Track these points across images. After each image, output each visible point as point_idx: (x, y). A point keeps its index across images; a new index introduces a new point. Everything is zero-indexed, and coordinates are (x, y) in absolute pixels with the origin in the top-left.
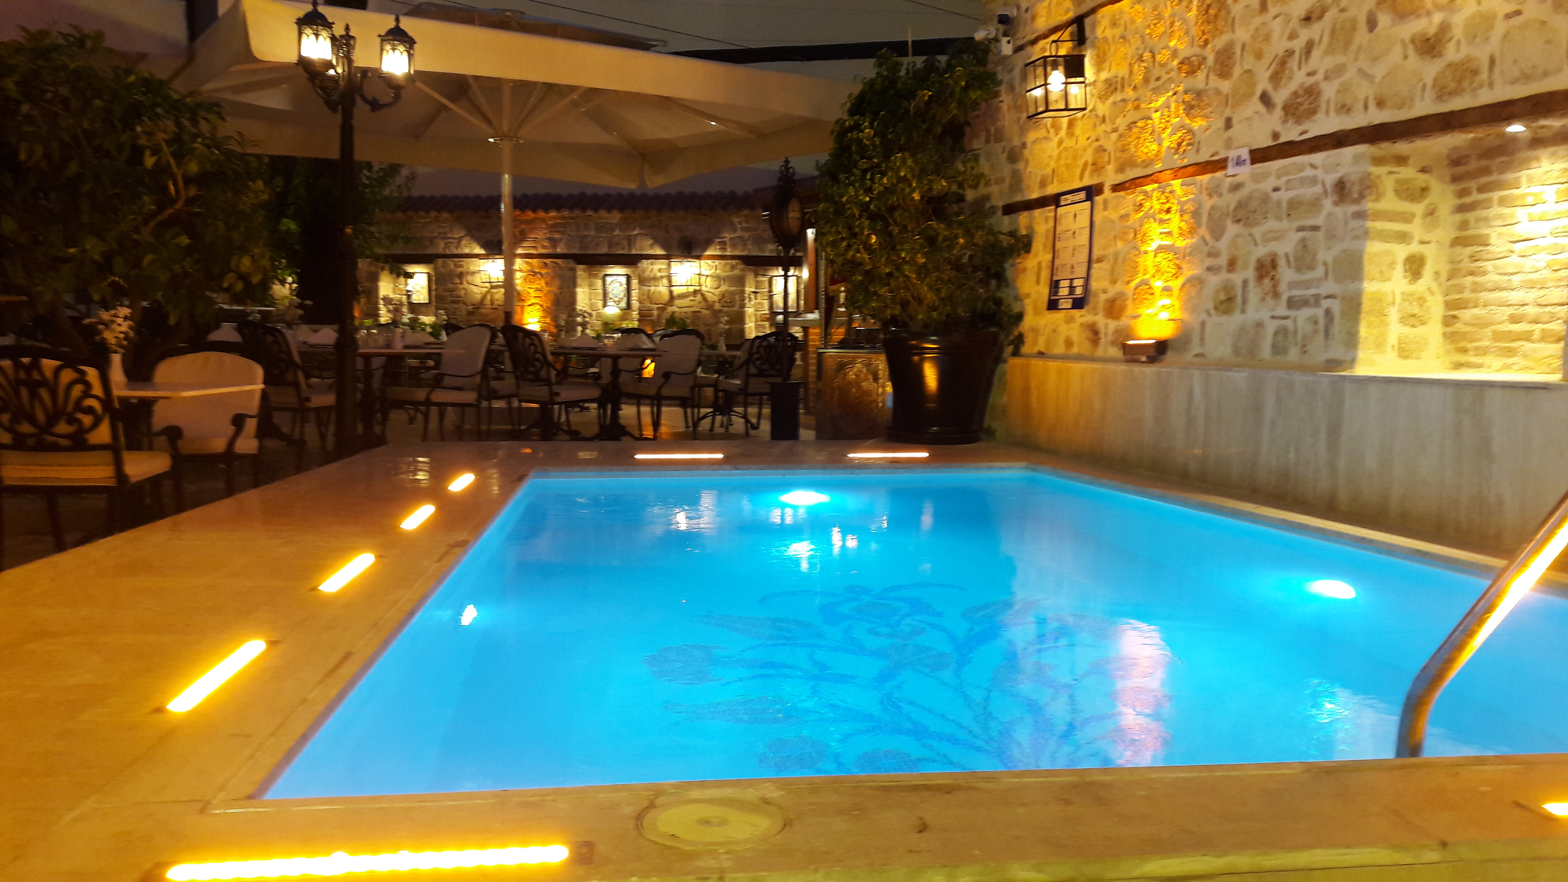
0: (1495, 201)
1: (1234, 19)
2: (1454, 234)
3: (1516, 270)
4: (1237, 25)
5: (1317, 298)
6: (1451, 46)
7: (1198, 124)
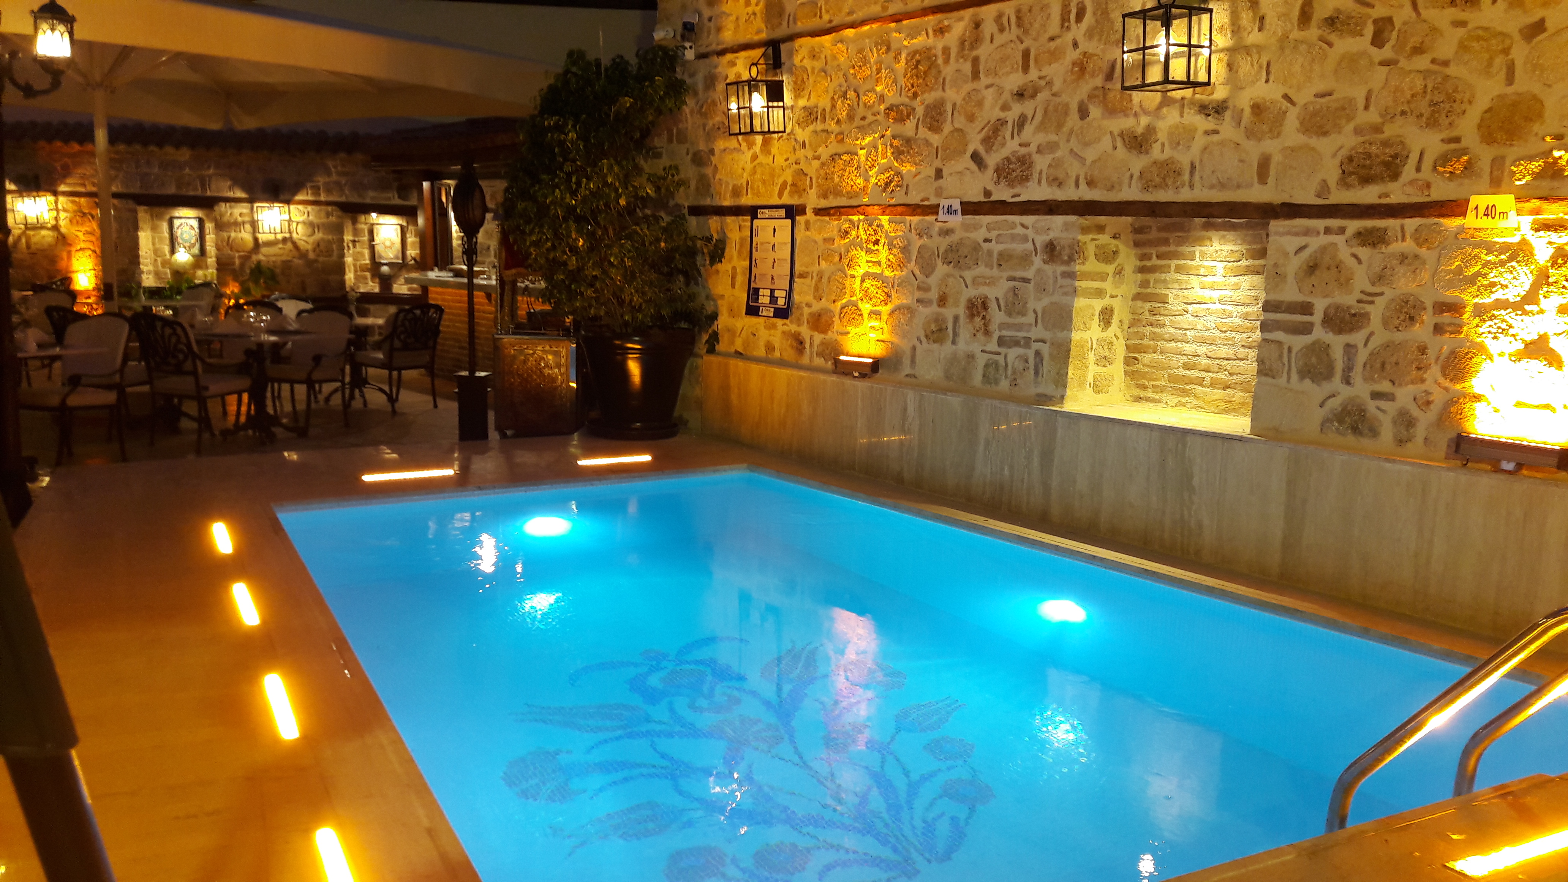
0: (1173, 269)
1: (944, 80)
2: (1136, 290)
3: (1190, 327)
4: (947, 87)
5: (1028, 340)
6: (1156, 148)
7: (906, 168)
